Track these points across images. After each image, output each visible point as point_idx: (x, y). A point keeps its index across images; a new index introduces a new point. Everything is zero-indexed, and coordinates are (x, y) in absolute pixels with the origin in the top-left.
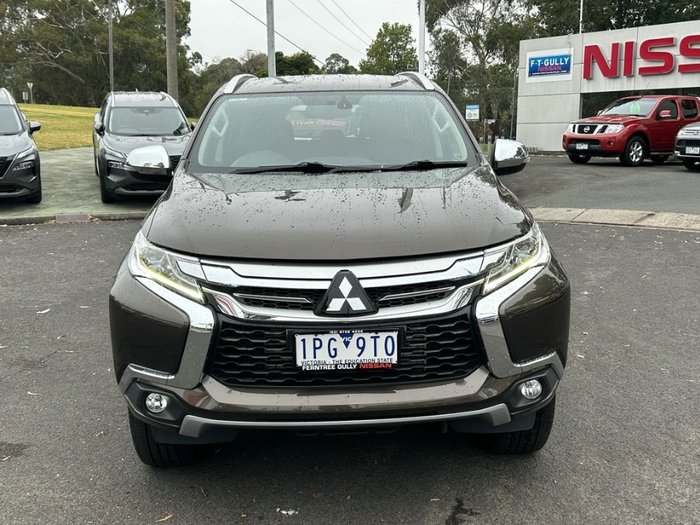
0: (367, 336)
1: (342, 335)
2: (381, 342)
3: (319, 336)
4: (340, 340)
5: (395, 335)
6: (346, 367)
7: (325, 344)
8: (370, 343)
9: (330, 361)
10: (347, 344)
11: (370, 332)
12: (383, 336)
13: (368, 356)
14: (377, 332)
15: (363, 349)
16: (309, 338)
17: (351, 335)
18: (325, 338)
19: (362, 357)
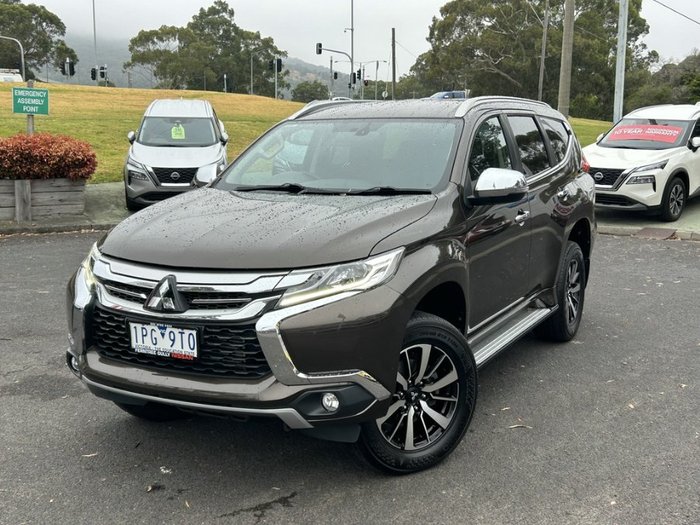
0: (176, 331)
1: (160, 328)
2: (186, 336)
3: (145, 326)
4: (158, 331)
5: (194, 333)
6: (163, 354)
7: (149, 333)
8: (178, 336)
9: (153, 347)
10: (163, 335)
11: (178, 328)
12: (187, 332)
13: (177, 348)
14: (183, 329)
15: (173, 341)
16: (139, 326)
17: (165, 328)
18: (149, 328)
19: (174, 348)
